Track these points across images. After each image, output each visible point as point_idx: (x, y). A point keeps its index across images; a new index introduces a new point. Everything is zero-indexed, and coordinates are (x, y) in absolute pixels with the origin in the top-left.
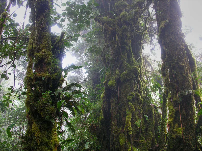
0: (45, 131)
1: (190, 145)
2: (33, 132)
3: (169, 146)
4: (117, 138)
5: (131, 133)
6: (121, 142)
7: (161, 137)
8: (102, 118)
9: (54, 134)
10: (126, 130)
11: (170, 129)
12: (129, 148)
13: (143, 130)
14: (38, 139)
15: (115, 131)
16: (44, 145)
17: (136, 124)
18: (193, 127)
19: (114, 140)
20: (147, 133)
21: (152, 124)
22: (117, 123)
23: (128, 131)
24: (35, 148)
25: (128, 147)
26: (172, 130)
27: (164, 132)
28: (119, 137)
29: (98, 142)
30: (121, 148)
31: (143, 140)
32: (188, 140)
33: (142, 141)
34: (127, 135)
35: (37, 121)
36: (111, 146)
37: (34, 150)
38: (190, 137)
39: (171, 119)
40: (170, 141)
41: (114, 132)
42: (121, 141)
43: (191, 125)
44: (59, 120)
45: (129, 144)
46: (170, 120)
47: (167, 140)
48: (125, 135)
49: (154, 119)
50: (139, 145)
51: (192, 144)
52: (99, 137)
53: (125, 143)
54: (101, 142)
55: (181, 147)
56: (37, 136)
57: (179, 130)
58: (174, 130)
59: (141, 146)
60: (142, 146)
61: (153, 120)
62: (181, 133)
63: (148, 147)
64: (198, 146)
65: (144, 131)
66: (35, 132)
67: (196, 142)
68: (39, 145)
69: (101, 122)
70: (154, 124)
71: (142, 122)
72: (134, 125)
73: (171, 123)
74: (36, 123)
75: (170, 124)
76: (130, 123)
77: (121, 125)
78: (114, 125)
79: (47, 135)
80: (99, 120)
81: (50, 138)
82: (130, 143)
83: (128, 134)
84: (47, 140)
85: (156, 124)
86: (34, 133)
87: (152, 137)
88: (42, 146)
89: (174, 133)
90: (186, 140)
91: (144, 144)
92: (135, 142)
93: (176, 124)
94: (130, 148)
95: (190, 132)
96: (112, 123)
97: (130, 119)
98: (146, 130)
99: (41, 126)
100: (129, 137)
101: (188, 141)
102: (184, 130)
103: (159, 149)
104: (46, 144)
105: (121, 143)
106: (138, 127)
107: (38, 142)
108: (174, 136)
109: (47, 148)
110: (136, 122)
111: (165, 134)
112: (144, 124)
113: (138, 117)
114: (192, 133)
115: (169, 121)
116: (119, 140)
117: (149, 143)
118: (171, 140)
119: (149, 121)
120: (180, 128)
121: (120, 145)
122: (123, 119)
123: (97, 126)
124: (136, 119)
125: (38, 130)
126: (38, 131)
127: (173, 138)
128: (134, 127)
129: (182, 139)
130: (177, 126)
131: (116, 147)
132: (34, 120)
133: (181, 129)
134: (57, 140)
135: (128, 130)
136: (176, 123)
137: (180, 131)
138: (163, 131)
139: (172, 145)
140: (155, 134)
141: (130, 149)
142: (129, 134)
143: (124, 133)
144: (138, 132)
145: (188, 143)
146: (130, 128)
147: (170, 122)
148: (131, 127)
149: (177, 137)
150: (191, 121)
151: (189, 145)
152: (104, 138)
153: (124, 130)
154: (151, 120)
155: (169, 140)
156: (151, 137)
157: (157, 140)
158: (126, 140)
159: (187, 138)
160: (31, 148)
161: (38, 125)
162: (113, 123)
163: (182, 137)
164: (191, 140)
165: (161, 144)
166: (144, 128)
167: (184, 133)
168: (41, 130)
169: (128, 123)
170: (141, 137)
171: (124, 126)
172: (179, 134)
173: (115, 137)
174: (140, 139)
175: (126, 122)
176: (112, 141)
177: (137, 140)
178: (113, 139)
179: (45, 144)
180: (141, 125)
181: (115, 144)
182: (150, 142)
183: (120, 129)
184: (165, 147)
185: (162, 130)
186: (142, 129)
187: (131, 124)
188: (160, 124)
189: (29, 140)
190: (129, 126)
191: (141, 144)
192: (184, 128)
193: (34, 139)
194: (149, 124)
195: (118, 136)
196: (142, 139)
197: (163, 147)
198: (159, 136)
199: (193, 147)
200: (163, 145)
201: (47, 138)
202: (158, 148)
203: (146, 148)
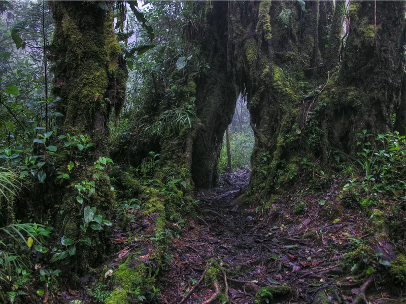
0: (90, 31)
1: (388, 61)
2: (66, 33)
3: (345, 65)
4: (242, 48)
5: (269, 37)
6: (248, 56)
7: (330, 46)
8: (210, 9)
9: (108, 34)
10: (259, 31)
11: (350, 27)
12: (265, 68)
13: (295, 32)
14: (77, 47)
15: (237, 33)
16: (90, 57)
17: (280, 19)
18: (400, 24)
19: (236, 52)
20: (303, 38)
21: (314, 21)
22: (241, 17)
23: (263, 34)
24: (74, 65)
25: (263, 65)
26: (355, 30)
27: (338, 35)
28: (246, 45)
29: (203, 58)
30: (249, 68)
31: (294, 52)
32: (385, 51)
33: (292, 53)
34: (261, 41)
35: (71, 11)
36: (229, 64)
37: (72, 69)
38: (391, 45)
39: (355, 6)
40: (348, 53)
41: (234, 35)
42: (249, 54)
43: (397, 19)
44: (118, 8)
45: (264, 60)
46: (353, 9)
47: (342, 52)
48: (257, 42)
49: (319, 9)
50: (285, 61)
51: (393, 59)
52: (204, 48)
53: (258, 57)
54: (210, 59)
55: (370, 65)
56: (75, 40)
57: (369, 30)
58: (359, 29)
59: (289, 64)
60: (292, 63)
61: (316, 11)
62: (373, 35)
63: (304, 65)
64: (403, 64)
65: (297, 33)
66: (70, 33)
67: (400, 56)
68: (81, 57)
69: (208, 17)
70: (318, 19)
71: (293, 16)
72: (276, 22)
73: (355, 14)
74: (70, 16)
75: (351, 17)
76: (268, 17)
77: (250, 23)
78: (234, 20)
79: (96, 39)
80: (203, 14)
81: (101, 44)
82: (268, 57)
83: (263, 39)
84: (95, 48)
85: (323, 22)
86: (68, 36)
87: (313, 45)
88: (86, 60)
89: (358, 36)
90: (380, 51)
91: (295, 59)
92: (278, 56)
93: (365, 18)
94: (268, 66)
95: (392, 34)
96: (231, 18)
97: (268, 9)
98: (301, 32)
99: (80, 21)
100: (265, 45)
101: (386, 53)
102: (379, 30)
103: (325, 70)
104: (96, 56)
105: (248, 59)
106: (285, 24)
107: (78, 53)
108: (357, 42)
109: (97, 64)
110: (280, 15)
111: (338, 40)
112: (297, 21)
113: (286, 4)
114: (397, 37)
115: (351, 9)
116: (244, 51)
117: (306, 58)
118: (350, 52)
119: (308, 12)
120: (371, 27)
121: (247, 62)
122: (253, 9)
123: (199, 27)
124: (281, 8)
125: (75, 29)
126: (75, 31)
127: (356, 47)
128: (276, 25)
129: (374, 48)
130: (365, 21)
131: (239, 65)
132: (65, 8)
133: (373, 27)
134: (115, 45)
135: (263, 31)
136: (365, 16)
137: (372, 31)
138: (336, 35)
139: (352, 61)
140: (319, 40)
141: (267, 70)
142: (266, 40)
143: (256, 37)
144: (285, 36)
145: (384, 58)
146: (267, 26)
147: (351, 11)
148: (269, 24)
149: (363, 43)
150: (397, 12)
151: (386, 60)
152: (216, 50)
153: (256, 31)
154: (312, 12)
155: (348, 51)
156: (311, 46)
157: (323, 54)
158: (258, 51)
159: (383, 46)
160: (66, 66)
161: (75, 18)
162: (233, 18)
163: (375, 43)
164: (392, 52)
165: (330, 60)
166: (297, 27)
167: (378, 37)
168: (81, 29)
169: (264, 16)
170: (290, 46)
171: (255, 24)
172: (368, 37)
173: (236, 46)
174: (287, 49)
175: (259, 14)
176: (232, 54)
177: (282, 51)
178: (234, 50)
179: (93, 56)
180: (290, 22)
181: (237, 60)
182: (307, 56)
183: (247, 30)
184: (337, 66)
185: (334, 33)
186: (291, 30)
187: (269, 19)
188: (329, 21)
189: (60, 51)
190: (265, 23)
191: (289, 59)
192: (380, 27)
193: (69, 48)
194: (308, 20)
195: (243, 45)
196: (293, 50)
197: (333, 66)
198: (326, 46)
199: (394, 65)
200: (333, 62)
201: (96, 43)
202: (324, 67)
203: (299, 68)
